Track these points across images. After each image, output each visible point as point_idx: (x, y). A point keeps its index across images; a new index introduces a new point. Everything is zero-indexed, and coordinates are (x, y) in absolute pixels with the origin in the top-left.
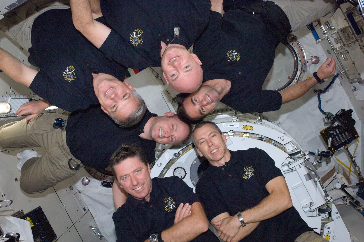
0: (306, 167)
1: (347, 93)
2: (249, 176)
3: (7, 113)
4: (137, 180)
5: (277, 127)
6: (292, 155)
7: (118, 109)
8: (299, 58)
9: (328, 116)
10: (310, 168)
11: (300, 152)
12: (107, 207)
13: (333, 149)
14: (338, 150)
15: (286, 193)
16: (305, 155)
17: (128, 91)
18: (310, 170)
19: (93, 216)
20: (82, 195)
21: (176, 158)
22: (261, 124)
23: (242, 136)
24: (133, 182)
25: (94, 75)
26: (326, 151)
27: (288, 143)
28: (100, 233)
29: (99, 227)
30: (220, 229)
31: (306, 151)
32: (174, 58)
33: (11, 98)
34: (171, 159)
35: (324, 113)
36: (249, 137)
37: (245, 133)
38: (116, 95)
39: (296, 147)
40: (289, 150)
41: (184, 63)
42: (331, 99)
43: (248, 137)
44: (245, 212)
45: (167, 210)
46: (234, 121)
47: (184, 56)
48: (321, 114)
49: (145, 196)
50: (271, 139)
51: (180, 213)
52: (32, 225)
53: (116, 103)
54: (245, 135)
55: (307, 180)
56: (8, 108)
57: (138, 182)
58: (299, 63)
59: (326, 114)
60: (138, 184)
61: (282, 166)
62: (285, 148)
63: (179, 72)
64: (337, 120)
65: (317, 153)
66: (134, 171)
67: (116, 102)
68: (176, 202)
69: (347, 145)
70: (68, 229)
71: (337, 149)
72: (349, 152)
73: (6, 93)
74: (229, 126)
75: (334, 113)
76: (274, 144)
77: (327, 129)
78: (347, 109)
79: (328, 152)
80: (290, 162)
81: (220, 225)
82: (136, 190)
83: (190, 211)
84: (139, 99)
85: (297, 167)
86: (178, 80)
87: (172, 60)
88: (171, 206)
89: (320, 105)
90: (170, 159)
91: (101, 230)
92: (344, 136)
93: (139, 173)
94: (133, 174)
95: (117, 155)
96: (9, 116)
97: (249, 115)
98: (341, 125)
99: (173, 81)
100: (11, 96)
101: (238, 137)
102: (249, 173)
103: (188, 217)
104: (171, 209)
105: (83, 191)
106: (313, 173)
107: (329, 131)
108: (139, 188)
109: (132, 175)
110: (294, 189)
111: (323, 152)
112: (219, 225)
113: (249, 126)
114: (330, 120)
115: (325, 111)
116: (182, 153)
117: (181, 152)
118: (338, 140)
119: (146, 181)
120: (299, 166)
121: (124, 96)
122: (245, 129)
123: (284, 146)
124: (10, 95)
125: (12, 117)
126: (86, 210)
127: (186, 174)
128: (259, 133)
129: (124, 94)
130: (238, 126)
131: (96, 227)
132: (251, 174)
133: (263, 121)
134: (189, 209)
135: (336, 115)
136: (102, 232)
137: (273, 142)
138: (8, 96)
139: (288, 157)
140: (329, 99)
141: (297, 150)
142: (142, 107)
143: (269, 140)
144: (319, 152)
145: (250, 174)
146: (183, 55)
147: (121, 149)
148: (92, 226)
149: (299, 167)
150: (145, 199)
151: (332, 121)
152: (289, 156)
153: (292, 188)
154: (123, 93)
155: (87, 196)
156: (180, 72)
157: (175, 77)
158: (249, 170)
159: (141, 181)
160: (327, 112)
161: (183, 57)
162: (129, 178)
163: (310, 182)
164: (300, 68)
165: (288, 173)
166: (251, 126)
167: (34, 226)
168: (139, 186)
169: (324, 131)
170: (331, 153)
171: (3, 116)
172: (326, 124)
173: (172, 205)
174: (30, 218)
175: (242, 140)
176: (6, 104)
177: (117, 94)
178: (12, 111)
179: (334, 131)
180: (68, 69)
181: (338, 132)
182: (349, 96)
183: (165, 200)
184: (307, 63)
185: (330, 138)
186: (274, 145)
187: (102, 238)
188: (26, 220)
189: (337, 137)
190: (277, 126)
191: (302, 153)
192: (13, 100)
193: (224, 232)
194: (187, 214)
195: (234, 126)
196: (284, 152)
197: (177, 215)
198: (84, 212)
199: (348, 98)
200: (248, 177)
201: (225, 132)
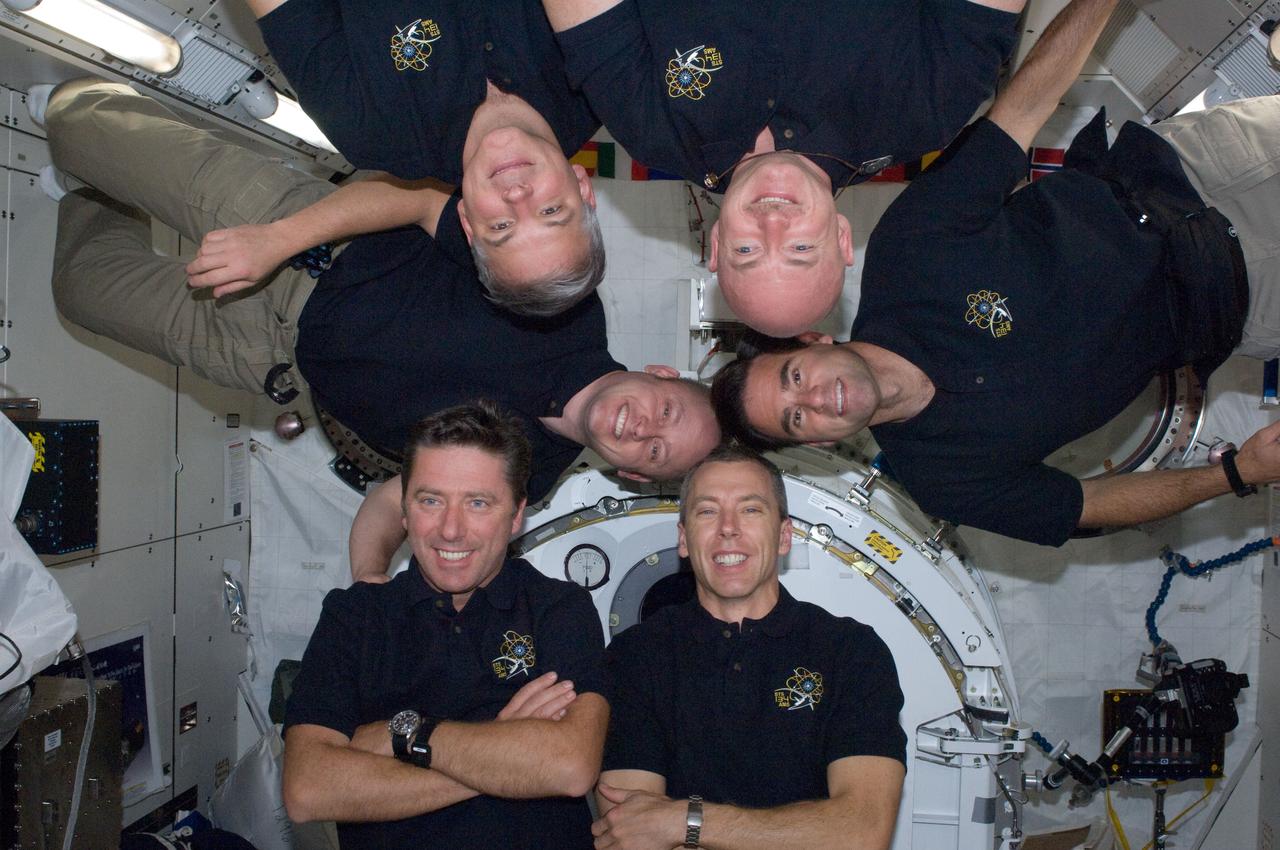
0: (997, 774)
1: (1265, 617)
2: (797, 704)
3: (160, 75)
4: (461, 525)
5: (977, 598)
6: (973, 714)
7: (512, 242)
8: (1177, 420)
9: (1162, 654)
10: (1008, 787)
11: (1003, 718)
12: (310, 542)
13: (1115, 768)
14: (1129, 782)
15: (883, 825)
16: (1014, 735)
17: (571, 202)
18: (1006, 792)
19: (253, 544)
20: (254, 462)
21: (605, 513)
22: (933, 558)
23: (849, 563)
24: (446, 527)
25: (492, 90)
26: (1089, 763)
27: (982, 668)
28: (244, 610)
29: (251, 591)
30: (610, 813)
31: (1025, 726)
32: (777, 199)
33: (197, 33)
34: (586, 509)
35: (1154, 637)
36: (869, 579)
37: (865, 558)
38: (528, 195)
39: (999, 694)
40: (973, 690)
41: (801, 230)
42: (1202, 609)
43: (866, 575)
44: (718, 806)
45: (498, 669)
46: (853, 500)
47: (814, 209)
48: (1146, 636)
49: (456, 589)
50: (936, 625)
51: (531, 699)
52: (39, 465)
53: (512, 220)
54: (860, 564)
55: (975, 819)
56: (169, 58)
57: (462, 533)
58: (1168, 434)
59: (1160, 646)
60: (457, 539)
61: (921, 727)
62: (964, 676)
63: (767, 250)
64: (1181, 683)
65: (1058, 751)
66: (470, 495)
67: (516, 216)
68: (539, 659)
69: (1168, 780)
70: (151, 540)
71: (1127, 777)
72: (1162, 809)
73: (191, 9)
74: (827, 508)
75: (1187, 656)
76: (936, 643)
77: (1135, 694)
78: (1233, 668)
79: (1093, 768)
80: (955, 730)
81: (619, 804)
82: (444, 554)
83: (563, 708)
84: (592, 244)
85: (968, 761)
86: (751, 271)
87: (767, 199)
88: (518, 664)
89: (1157, 608)
90: (582, 506)
91: (251, 602)
92: (1176, 749)
93: (478, 509)
94: (461, 502)
95: (447, 419)
96: (160, 86)
97: (912, 509)
98: (1184, 710)
99: (735, 266)
100: (200, 28)
101: (834, 560)
102: (802, 694)
103: (549, 721)
104: (511, 672)
105: (264, 450)
106: (1008, 807)
107: (1137, 704)
108: (453, 555)
109: (454, 503)
110: (918, 821)
111: (1077, 758)
112: (614, 802)
113: (890, 543)
114: (1159, 671)
115: (1161, 633)
116: (633, 508)
117: (630, 503)
118: (1150, 750)
119: (487, 547)
120: (977, 760)
121: (550, 211)
122: (871, 545)
123: (965, 670)
124: (198, 22)
125: (169, 94)
126: (239, 513)
127: (606, 579)
128: (908, 583)
129: (554, 204)
130: (856, 525)
131: (241, 582)
132: (807, 699)
133: (947, 554)
134: (565, 702)
135: (1189, 665)
136: (250, 610)
137: (937, 638)
138: (191, 22)
139: (958, 713)
140: (1196, 602)
141: (999, 705)
142: (589, 277)
143: (927, 625)
144: (1066, 751)
145: (803, 700)
146: (812, 205)
147: (471, 410)
148: (232, 576)
149: (972, 763)
150: (451, 598)
151: (1164, 677)
152: (962, 712)
153: (914, 816)
154: (551, 199)
155: (269, 472)
156: (773, 252)
157: (745, 259)
158: (808, 686)
159: (472, 537)
160: (1166, 642)
161: (809, 213)
162: (443, 507)
163: (982, 832)
164: (1159, 452)
165: (928, 760)
166: (897, 549)
167: (43, 469)
168: (456, 549)
169: (1121, 695)
170: (1104, 776)
171: (140, 77)
172: (1140, 674)
173: (522, 661)
174: (43, 440)
175: (843, 576)
176: (172, 43)
177: (532, 193)
178: (179, 76)
179: (1150, 712)
180: (419, 27)
181: (1163, 724)
182: (1266, 629)
183: (510, 636)
184: (1193, 452)
185: (1127, 731)
186: (935, 651)
187: (242, 629)
188: (30, 440)
189: (1150, 739)
190: (979, 595)
191: (1008, 726)
192: (200, 42)
193: (617, 832)
194: (548, 712)
195: (842, 515)
196: (954, 691)
197: (519, 700)
198: (229, 516)
199: (1257, 635)
200: (792, 703)
201: (805, 522)
